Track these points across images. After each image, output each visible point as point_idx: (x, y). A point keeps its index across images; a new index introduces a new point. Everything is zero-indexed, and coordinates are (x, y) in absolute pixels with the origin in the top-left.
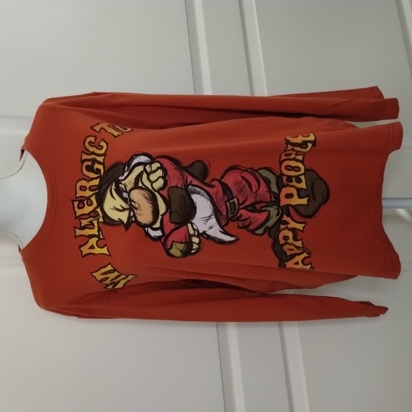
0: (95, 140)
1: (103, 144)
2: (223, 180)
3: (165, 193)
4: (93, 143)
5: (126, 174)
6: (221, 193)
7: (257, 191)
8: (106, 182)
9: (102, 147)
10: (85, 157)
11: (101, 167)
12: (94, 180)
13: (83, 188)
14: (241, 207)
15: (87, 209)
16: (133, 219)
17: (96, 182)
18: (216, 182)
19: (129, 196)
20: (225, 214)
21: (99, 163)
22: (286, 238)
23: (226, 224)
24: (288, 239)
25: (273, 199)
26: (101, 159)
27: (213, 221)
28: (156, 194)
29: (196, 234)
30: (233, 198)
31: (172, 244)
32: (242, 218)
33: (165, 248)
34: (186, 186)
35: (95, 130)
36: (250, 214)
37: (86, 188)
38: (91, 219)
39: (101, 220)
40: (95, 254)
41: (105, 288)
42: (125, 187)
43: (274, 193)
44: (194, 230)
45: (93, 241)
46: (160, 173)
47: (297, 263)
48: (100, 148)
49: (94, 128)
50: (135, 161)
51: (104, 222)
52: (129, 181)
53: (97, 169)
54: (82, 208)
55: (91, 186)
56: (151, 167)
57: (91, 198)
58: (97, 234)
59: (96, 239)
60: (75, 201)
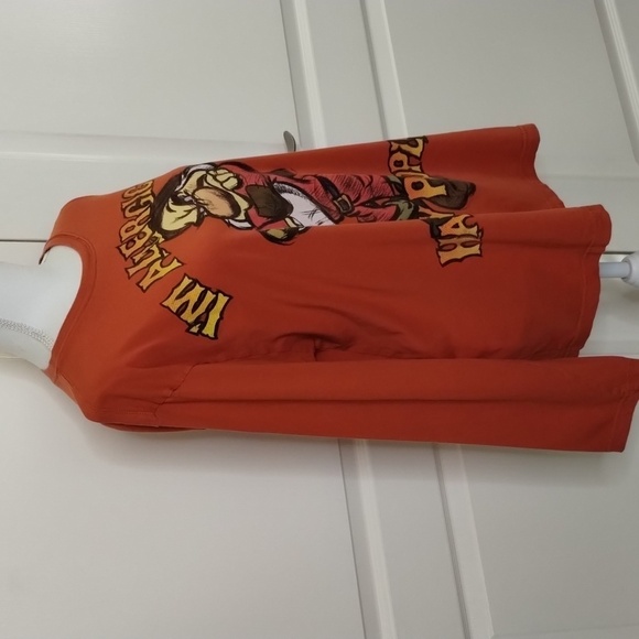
7: (370, 183)
10: (126, 205)
11: (149, 198)
12: (143, 214)
13: (130, 229)
14: (355, 205)
15: (140, 243)
16: (206, 214)
18: (310, 177)
19: (194, 197)
20: (335, 210)
21: (146, 196)
23: (340, 219)
25: (397, 193)
26: (148, 192)
28: (230, 192)
32: (362, 214)
34: (270, 183)
36: (370, 210)
37: (134, 227)
38: (147, 248)
39: (161, 240)
40: (161, 278)
42: (186, 193)
43: (395, 183)
44: (296, 224)
47: (456, 226)
52: (190, 185)
53: (144, 203)
54: (132, 246)
55: (141, 220)
56: (216, 172)
57: (143, 230)
58: (159, 256)
59: (159, 262)
60: (121, 245)
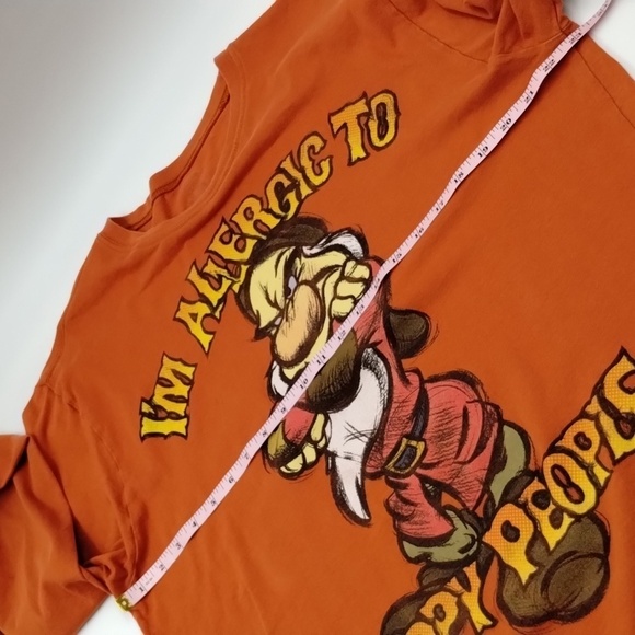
0: (322, 148)
1: (325, 166)
2: (428, 386)
4: (314, 153)
5: (315, 251)
6: (409, 408)
8: (284, 236)
11: (294, 204)
12: (270, 216)
13: (248, 214)
15: (229, 252)
16: (273, 332)
17: (272, 222)
19: (295, 290)
20: (385, 456)
21: (299, 195)
22: (440, 612)
24: (442, 619)
26: (305, 192)
28: (327, 320)
30: (420, 439)
34: (365, 342)
37: (252, 217)
38: (224, 272)
39: (236, 288)
40: (190, 331)
42: (301, 270)
44: (324, 434)
45: (202, 309)
51: (237, 296)
53: (288, 202)
54: (225, 243)
55: (261, 222)
56: (354, 268)
57: (248, 240)
58: (215, 303)
59: (207, 310)
60: (226, 223)
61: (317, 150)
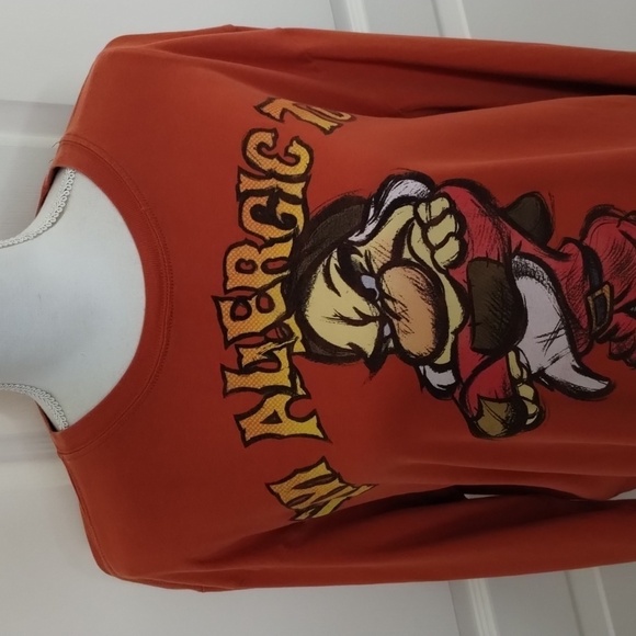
0: (275, 139)
1: (296, 149)
2: (587, 242)
3: (460, 274)
4: (269, 148)
5: (370, 228)
6: (580, 273)
8: (310, 252)
9: (297, 159)
10: (247, 184)
11: (297, 211)
12: (277, 246)
13: (245, 267)
14: (616, 307)
15: (259, 321)
16: (392, 345)
17: (284, 250)
18: (571, 245)
19: (379, 285)
20: (584, 325)
21: (292, 199)
23: (587, 351)
26: (296, 189)
27: (562, 343)
28: (442, 277)
29: (525, 376)
31: (480, 406)
32: (620, 334)
33: (466, 417)
34: (509, 256)
35: (268, 115)
37: (255, 267)
38: (270, 346)
39: (299, 347)
40: (281, 437)
41: (292, 519)
42: (367, 261)
46: (449, 224)
48: (293, 160)
49: (266, 109)
50: (394, 194)
51: (308, 354)
52: (378, 246)
53: (285, 215)
54: (244, 318)
55: (269, 260)
56: (429, 208)
57: (269, 292)
58: (288, 383)
59: (284, 398)
60: (223, 300)
61: (270, 143)
